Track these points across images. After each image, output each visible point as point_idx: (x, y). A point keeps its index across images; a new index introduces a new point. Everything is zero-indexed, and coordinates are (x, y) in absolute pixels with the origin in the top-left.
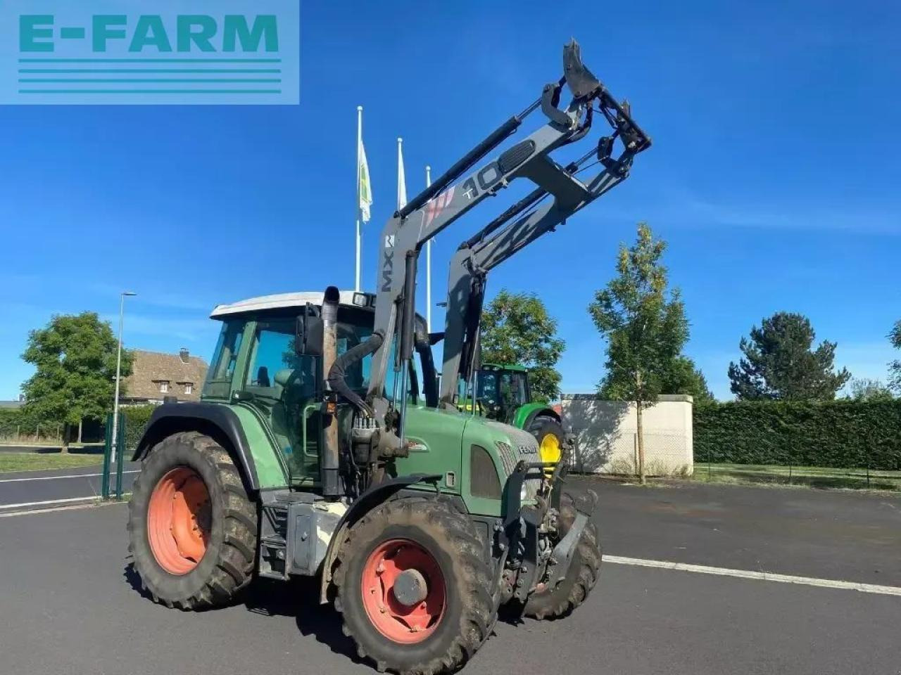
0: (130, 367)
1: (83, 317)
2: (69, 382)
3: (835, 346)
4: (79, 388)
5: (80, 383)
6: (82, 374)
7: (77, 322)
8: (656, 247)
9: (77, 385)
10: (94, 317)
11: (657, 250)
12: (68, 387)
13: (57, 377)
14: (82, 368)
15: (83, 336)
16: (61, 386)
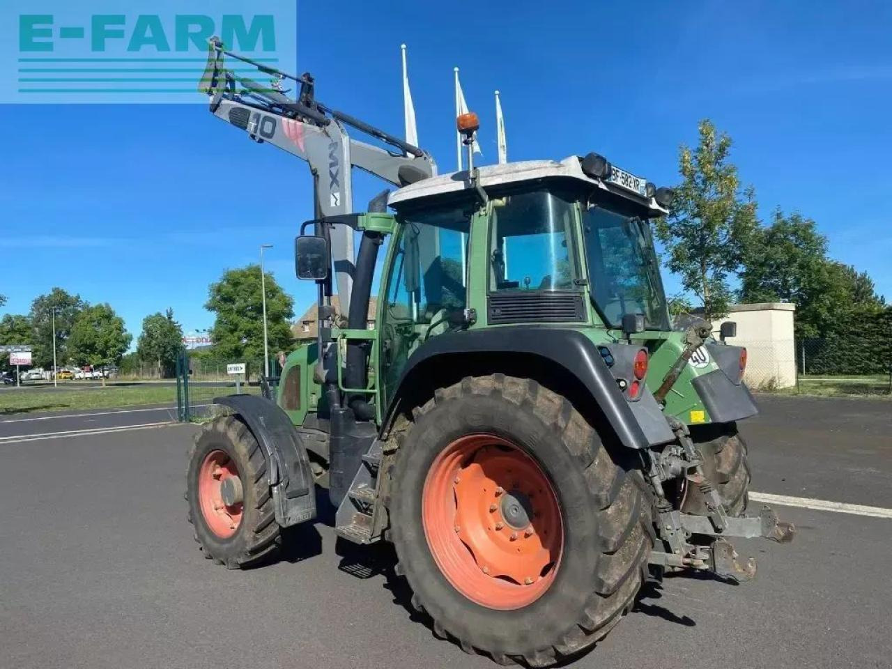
0: (290, 310)
1: (249, 269)
2: (241, 326)
4: (249, 330)
5: (250, 326)
6: (252, 318)
7: (244, 274)
8: (721, 145)
9: (248, 328)
10: (258, 269)
11: (722, 149)
12: (241, 330)
13: (231, 322)
14: (250, 314)
15: (249, 286)
16: (235, 330)
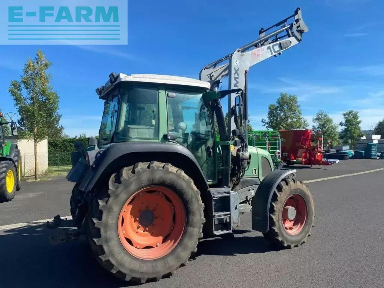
3: (61, 116)
